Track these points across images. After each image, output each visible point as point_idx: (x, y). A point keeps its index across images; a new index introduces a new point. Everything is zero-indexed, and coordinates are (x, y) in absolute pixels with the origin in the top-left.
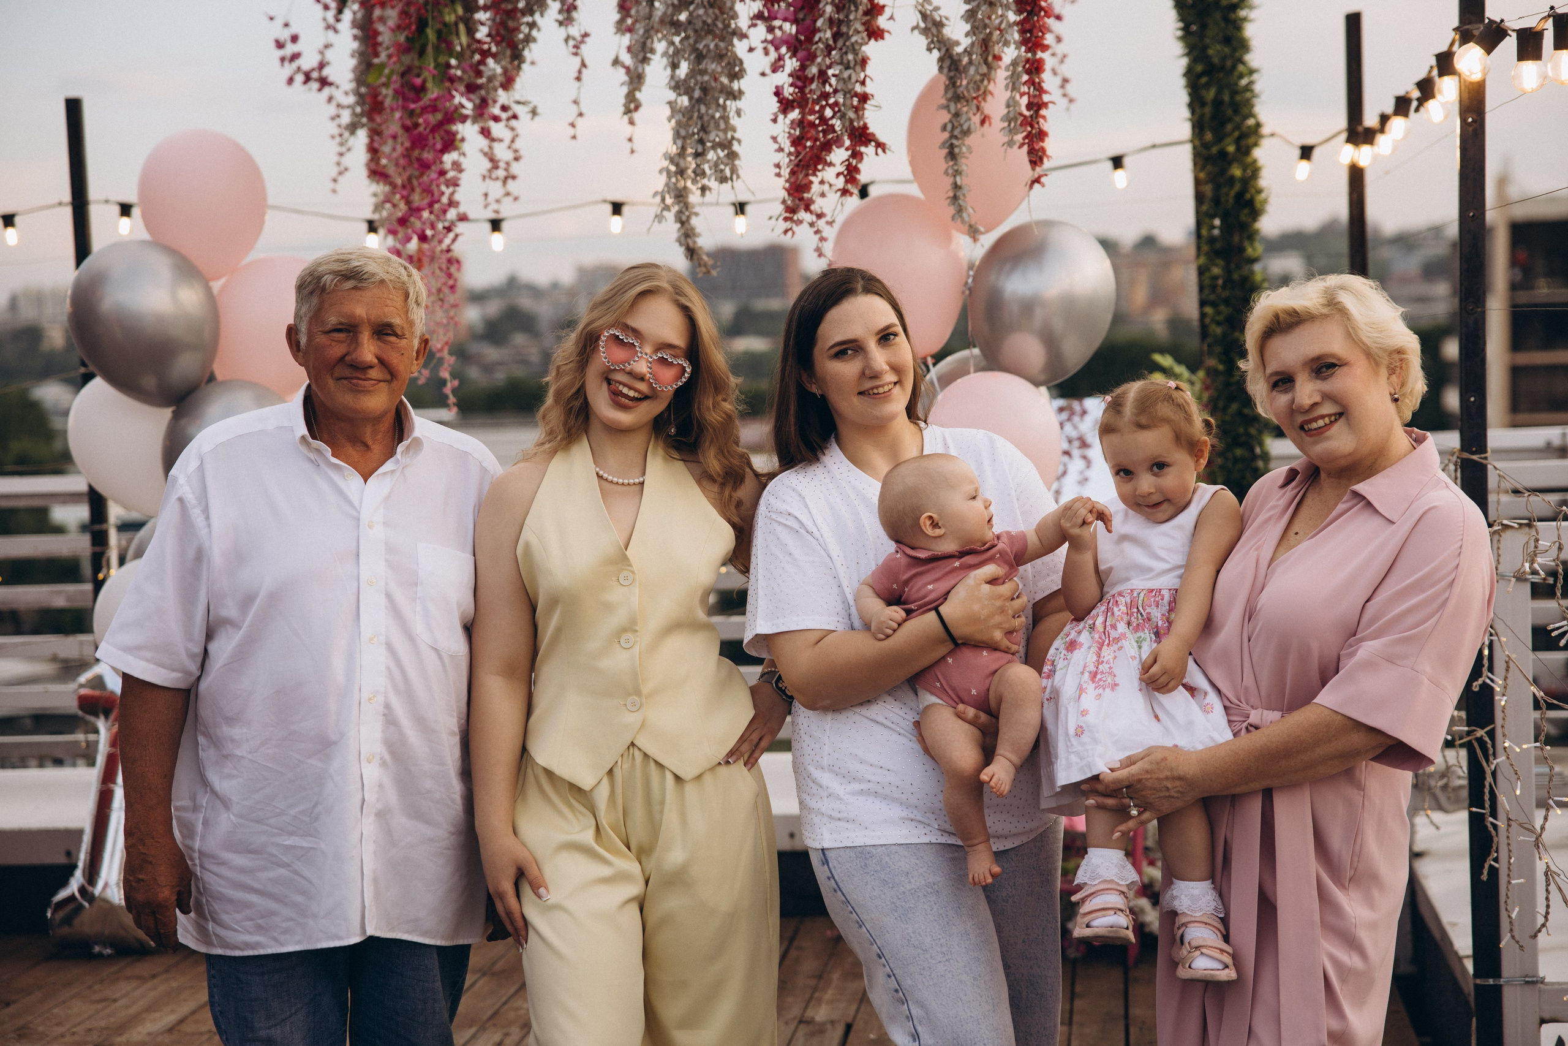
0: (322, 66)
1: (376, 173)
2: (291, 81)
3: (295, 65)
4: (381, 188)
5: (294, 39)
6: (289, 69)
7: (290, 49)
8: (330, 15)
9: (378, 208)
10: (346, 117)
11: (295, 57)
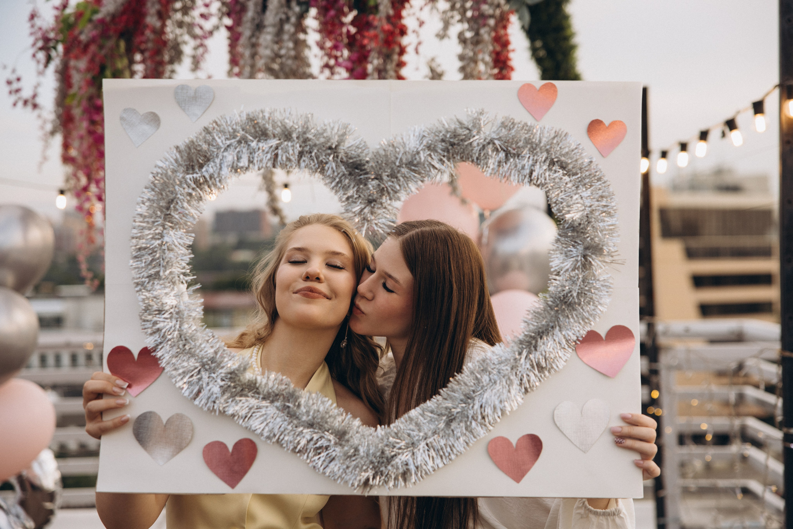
0: (34, 96)
1: (67, 159)
2: (15, 105)
3: (18, 95)
4: (69, 169)
5: (18, 79)
6: (13, 98)
7: (15, 86)
8: (41, 66)
9: (67, 180)
10: (49, 127)
11: (18, 91)
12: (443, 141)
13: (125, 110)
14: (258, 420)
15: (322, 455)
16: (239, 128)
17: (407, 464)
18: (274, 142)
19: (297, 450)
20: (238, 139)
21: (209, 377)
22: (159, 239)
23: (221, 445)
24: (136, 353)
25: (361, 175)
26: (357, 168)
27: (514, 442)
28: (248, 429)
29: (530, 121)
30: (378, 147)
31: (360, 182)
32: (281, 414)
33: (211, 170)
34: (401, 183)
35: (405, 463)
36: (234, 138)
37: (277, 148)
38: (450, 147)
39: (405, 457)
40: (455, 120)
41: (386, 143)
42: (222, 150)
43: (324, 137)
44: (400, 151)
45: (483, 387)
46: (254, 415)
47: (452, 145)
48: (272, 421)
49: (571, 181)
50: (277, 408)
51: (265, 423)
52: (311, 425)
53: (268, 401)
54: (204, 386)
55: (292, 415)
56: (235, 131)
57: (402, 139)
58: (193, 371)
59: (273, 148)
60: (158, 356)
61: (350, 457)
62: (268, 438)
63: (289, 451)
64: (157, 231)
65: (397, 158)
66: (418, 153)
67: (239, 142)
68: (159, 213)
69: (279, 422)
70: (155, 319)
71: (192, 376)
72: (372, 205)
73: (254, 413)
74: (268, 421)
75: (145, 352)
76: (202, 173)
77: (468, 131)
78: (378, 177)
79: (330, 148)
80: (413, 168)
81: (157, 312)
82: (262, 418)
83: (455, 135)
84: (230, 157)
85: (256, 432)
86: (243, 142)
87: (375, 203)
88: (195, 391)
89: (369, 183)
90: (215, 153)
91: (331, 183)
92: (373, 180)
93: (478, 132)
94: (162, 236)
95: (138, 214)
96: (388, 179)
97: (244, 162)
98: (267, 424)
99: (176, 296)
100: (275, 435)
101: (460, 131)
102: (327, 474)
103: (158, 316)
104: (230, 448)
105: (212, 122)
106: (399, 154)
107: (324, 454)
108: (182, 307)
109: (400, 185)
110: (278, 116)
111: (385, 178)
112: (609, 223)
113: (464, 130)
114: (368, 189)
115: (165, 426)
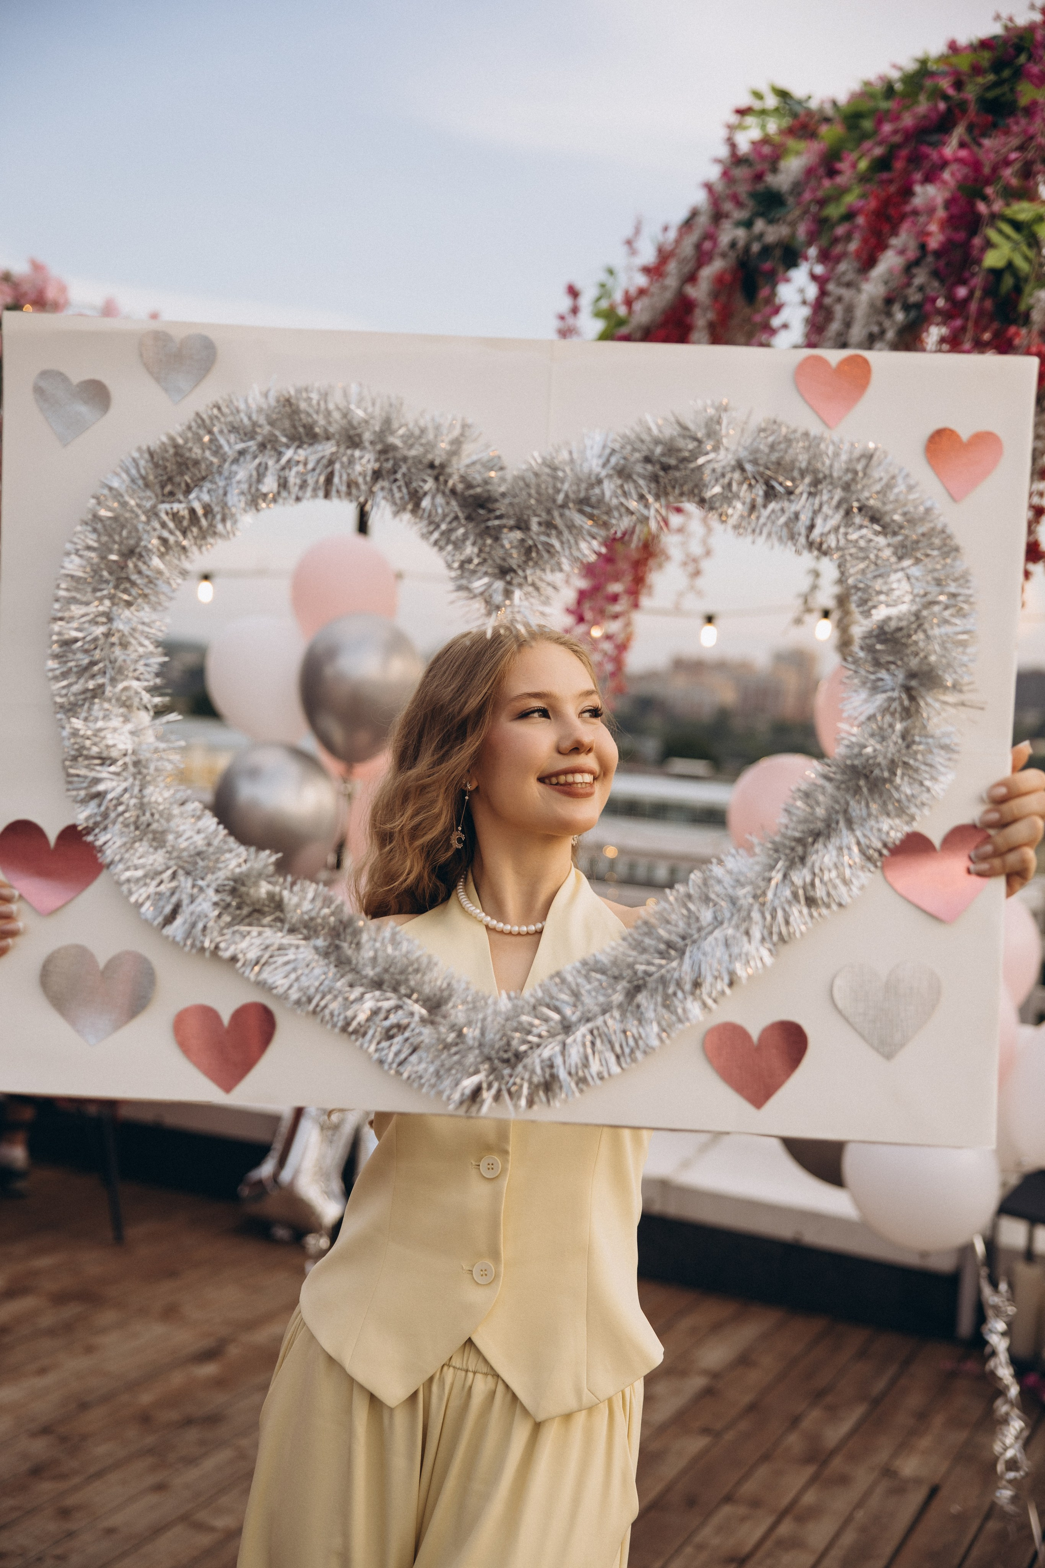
12: (647, 460)
13: (44, 374)
14: (280, 970)
15: (396, 1040)
16: (262, 420)
17: (552, 1066)
18: (328, 448)
19: (351, 1029)
20: (259, 438)
21: (194, 886)
22: (103, 624)
23: (209, 1014)
24: (52, 834)
25: (488, 520)
26: (482, 506)
27: (755, 1032)
28: (261, 985)
29: (815, 428)
30: (524, 467)
31: (487, 532)
32: (322, 962)
33: (206, 498)
34: (564, 539)
35: (548, 1063)
36: (252, 438)
37: (331, 462)
38: (662, 473)
39: (550, 1050)
40: (672, 419)
41: (539, 461)
42: (229, 460)
43: (422, 445)
44: (566, 476)
45: (699, 930)
46: (272, 960)
47: (666, 468)
48: (306, 971)
49: (889, 545)
50: (316, 948)
51: (293, 976)
52: (378, 984)
53: (300, 936)
54: (185, 902)
55: (343, 963)
56: (255, 424)
57: (571, 453)
58: (161, 873)
59: (325, 461)
60: (99, 843)
61: (447, 1047)
62: (298, 1002)
63: (337, 1030)
64: (101, 608)
65: (558, 491)
66: (599, 482)
67: (262, 446)
68: (105, 574)
69: (320, 975)
70: (93, 774)
71: (161, 882)
72: (508, 578)
73: (271, 957)
74: (299, 972)
75: (71, 834)
76: (189, 502)
77: (695, 444)
78: (522, 525)
79: (432, 466)
80: (588, 509)
81: (97, 761)
82: (289, 967)
83: (671, 449)
84: (243, 472)
85: (275, 991)
86: (269, 446)
87: (512, 575)
88: (168, 909)
89: (503, 536)
90: (215, 466)
91: (431, 533)
92: (511, 529)
93: (716, 449)
94: (110, 620)
95: (67, 575)
96: (543, 529)
97: (269, 484)
98: (297, 979)
99: (132, 733)
100: (310, 1000)
101: (681, 443)
102: (405, 1075)
103: (98, 768)
104: (226, 1018)
105: (211, 405)
106: (563, 482)
107: (399, 1039)
108: (144, 755)
109: (562, 543)
110: (336, 400)
111: (535, 527)
112: (958, 629)
113: (688, 441)
114: (503, 546)
115: (103, 973)
